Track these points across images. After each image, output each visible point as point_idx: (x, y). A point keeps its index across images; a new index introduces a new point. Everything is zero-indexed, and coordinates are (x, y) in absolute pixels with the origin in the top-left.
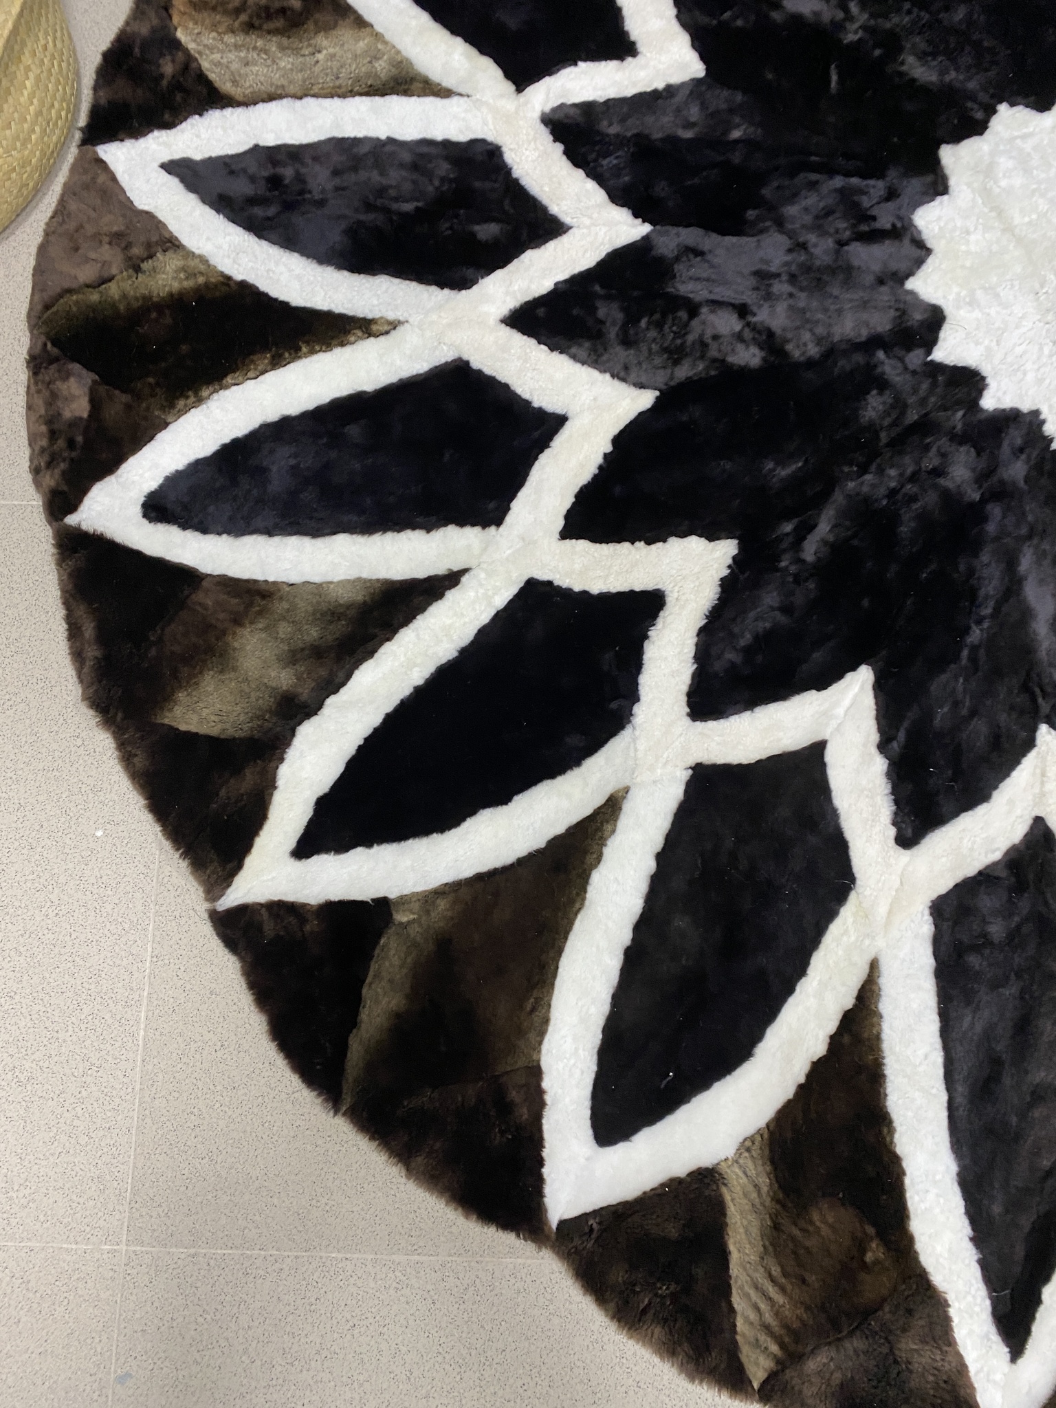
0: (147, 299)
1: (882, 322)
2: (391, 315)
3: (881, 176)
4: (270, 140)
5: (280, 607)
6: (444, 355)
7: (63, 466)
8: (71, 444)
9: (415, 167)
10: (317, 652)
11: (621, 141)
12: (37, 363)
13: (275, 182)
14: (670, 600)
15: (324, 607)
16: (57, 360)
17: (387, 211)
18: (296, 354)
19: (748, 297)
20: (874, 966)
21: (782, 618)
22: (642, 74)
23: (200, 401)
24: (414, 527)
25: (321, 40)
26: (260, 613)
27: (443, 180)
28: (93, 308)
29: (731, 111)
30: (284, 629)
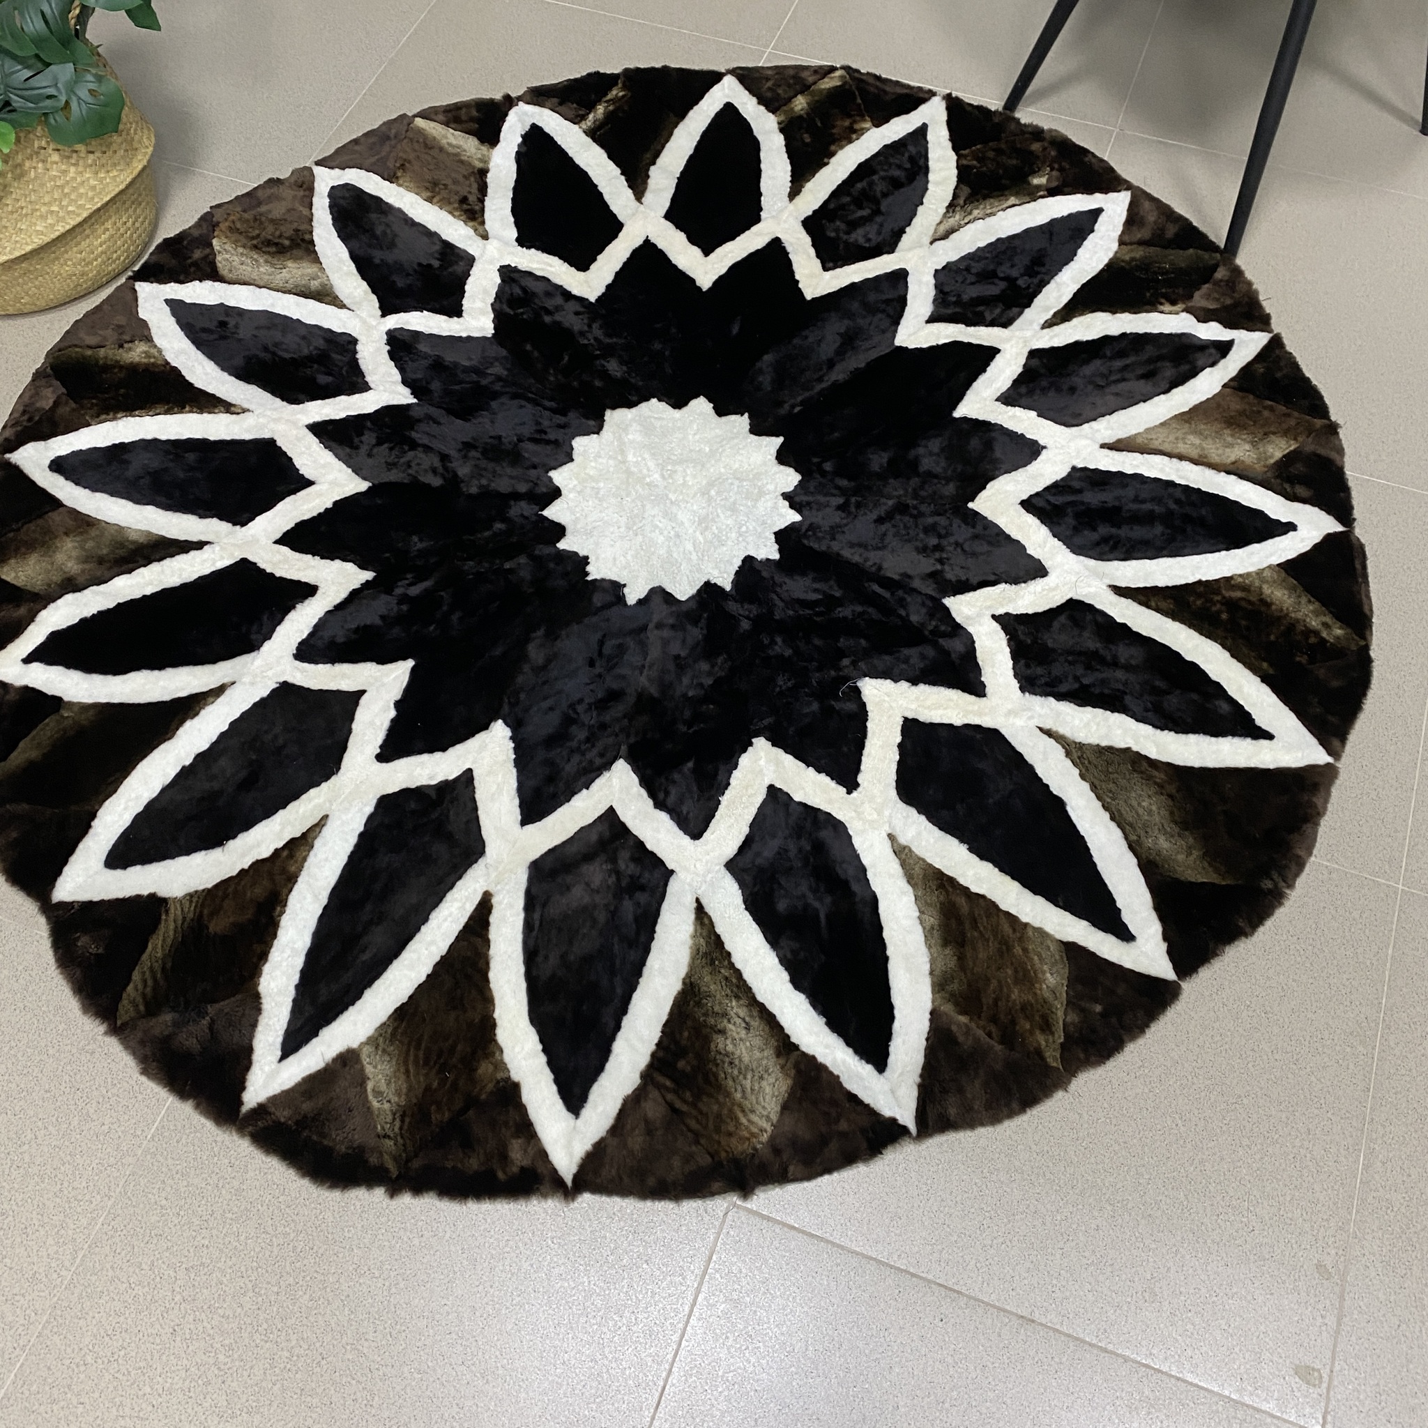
0: (117, 362)
1: (523, 488)
2: (246, 406)
3: (565, 415)
4: (232, 303)
5: (93, 532)
6: (266, 434)
7: (19, 428)
8: (30, 420)
9: (304, 338)
10: (101, 561)
11: (426, 356)
12: (38, 375)
13: (223, 324)
14: (319, 592)
15: (119, 539)
16: (49, 376)
17: (274, 354)
18: (181, 410)
19: (453, 453)
20: (326, 817)
21: (378, 622)
22: (458, 327)
23: (115, 419)
24: (193, 513)
25: (290, 264)
26: (81, 533)
27: (316, 348)
28: (84, 357)
29: (496, 359)
30: (90, 544)
